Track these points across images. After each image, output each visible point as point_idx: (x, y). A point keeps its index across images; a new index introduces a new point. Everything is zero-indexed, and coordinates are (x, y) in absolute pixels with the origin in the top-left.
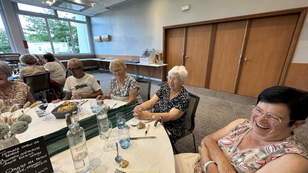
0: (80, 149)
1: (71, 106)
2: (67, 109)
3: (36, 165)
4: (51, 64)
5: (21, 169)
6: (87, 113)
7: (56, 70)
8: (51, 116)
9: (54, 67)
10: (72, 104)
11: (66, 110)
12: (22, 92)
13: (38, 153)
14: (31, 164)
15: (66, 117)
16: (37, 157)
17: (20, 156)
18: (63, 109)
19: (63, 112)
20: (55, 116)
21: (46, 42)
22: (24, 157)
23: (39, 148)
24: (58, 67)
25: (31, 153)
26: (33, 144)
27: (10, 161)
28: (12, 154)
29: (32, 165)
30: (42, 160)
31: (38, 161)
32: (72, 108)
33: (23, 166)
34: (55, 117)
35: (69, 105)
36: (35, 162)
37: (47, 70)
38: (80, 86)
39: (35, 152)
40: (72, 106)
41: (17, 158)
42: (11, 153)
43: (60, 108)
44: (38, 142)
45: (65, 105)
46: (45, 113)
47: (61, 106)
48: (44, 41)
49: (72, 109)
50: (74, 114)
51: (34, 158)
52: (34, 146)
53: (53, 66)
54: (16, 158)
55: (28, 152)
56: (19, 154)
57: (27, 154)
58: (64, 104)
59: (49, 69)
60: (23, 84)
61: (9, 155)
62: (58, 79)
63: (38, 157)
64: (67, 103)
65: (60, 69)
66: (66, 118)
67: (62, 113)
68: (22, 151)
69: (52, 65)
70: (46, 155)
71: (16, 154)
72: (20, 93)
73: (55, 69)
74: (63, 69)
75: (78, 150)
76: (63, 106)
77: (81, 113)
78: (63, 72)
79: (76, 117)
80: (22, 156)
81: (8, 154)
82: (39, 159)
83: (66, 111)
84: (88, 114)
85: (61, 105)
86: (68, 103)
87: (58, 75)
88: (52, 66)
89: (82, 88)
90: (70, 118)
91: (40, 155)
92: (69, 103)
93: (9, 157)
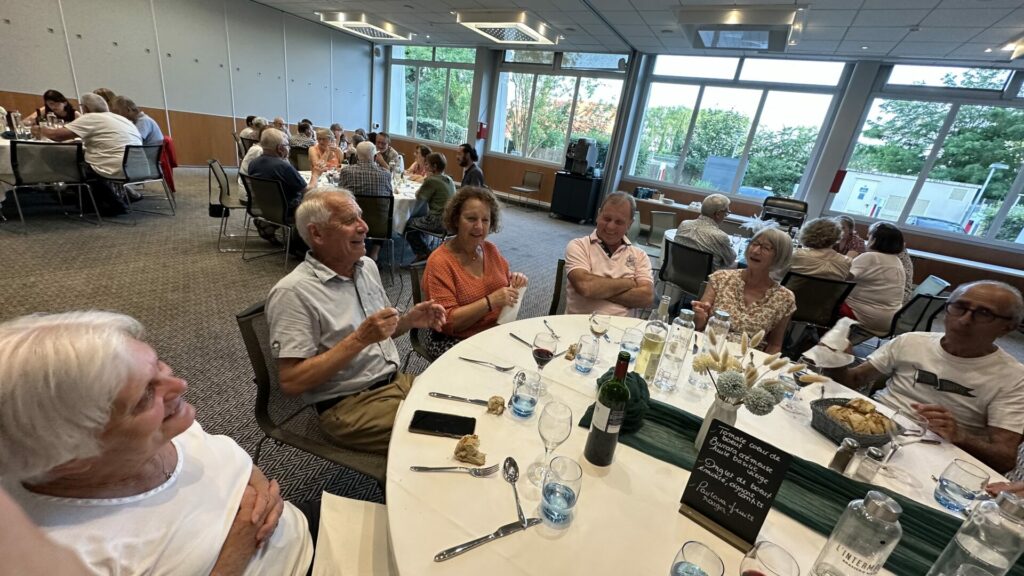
0: (854, 565)
1: (872, 424)
2: (855, 425)
3: (744, 494)
4: (877, 259)
5: (724, 476)
6: (909, 480)
7: (879, 282)
8: (804, 409)
9: (880, 271)
10: (880, 419)
11: (852, 426)
12: (774, 311)
13: (762, 479)
14: (739, 484)
15: (844, 443)
16: (755, 481)
17: (737, 456)
18: (844, 414)
19: (840, 424)
20: (813, 419)
21: (896, 175)
22: (740, 462)
23: (770, 470)
24: (890, 275)
25: (753, 466)
26: (768, 455)
27: (722, 449)
28: (732, 442)
29: (739, 488)
30: (758, 497)
31: (752, 491)
32: (872, 433)
33: (727, 474)
34: (811, 419)
35: (868, 416)
36: (747, 487)
37: (854, 271)
38: (941, 380)
39: (761, 472)
40: (874, 426)
41: (732, 455)
42: (732, 439)
43: (839, 407)
44: (778, 459)
45: (856, 410)
46: (796, 392)
47: (844, 403)
48: (891, 171)
49: (869, 432)
50: (870, 454)
51: (751, 480)
52: (766, 461)
53: (879, 267)
54: (731, 453)
55: (752, 460)
56: (739, 451)
57: (747, 463)
58: (855, 405)
59: (861, 271)
60: (788, 294)
61: (726, 440)
62: (867, 308)
63: (757, 485)
64: (863, 407)
65: (896, 282)
66: (841, 447)
67: (836, 425)
68: (746, 450)
69: (878, 262)
70: (769, 496)
71: (736, 448)
72: (770, 310)
73: (877, 277)
74: (904, 287)
75: (850, 562)
76: (849, 407)
77: (891, 464)
78: (900, 293)
79: (869, 465)
80: (739, 458)
81: (727, 436)
82: (755, 488)
83: (849, 427)
84: (911, 485)
85: (845, 399)
86: (868, 408)
87: (877, 297)
88: (877, 264)
89: (941, 389)
90: (853, 455)
91: (761, 486)
92: (873, 411)
93: (725, 443)
